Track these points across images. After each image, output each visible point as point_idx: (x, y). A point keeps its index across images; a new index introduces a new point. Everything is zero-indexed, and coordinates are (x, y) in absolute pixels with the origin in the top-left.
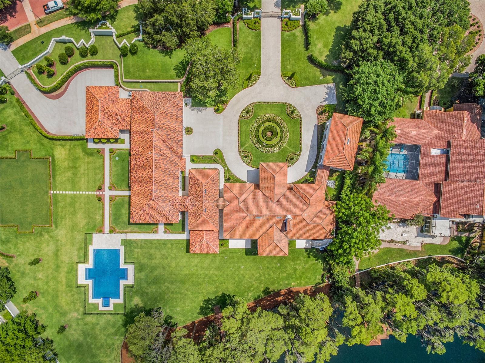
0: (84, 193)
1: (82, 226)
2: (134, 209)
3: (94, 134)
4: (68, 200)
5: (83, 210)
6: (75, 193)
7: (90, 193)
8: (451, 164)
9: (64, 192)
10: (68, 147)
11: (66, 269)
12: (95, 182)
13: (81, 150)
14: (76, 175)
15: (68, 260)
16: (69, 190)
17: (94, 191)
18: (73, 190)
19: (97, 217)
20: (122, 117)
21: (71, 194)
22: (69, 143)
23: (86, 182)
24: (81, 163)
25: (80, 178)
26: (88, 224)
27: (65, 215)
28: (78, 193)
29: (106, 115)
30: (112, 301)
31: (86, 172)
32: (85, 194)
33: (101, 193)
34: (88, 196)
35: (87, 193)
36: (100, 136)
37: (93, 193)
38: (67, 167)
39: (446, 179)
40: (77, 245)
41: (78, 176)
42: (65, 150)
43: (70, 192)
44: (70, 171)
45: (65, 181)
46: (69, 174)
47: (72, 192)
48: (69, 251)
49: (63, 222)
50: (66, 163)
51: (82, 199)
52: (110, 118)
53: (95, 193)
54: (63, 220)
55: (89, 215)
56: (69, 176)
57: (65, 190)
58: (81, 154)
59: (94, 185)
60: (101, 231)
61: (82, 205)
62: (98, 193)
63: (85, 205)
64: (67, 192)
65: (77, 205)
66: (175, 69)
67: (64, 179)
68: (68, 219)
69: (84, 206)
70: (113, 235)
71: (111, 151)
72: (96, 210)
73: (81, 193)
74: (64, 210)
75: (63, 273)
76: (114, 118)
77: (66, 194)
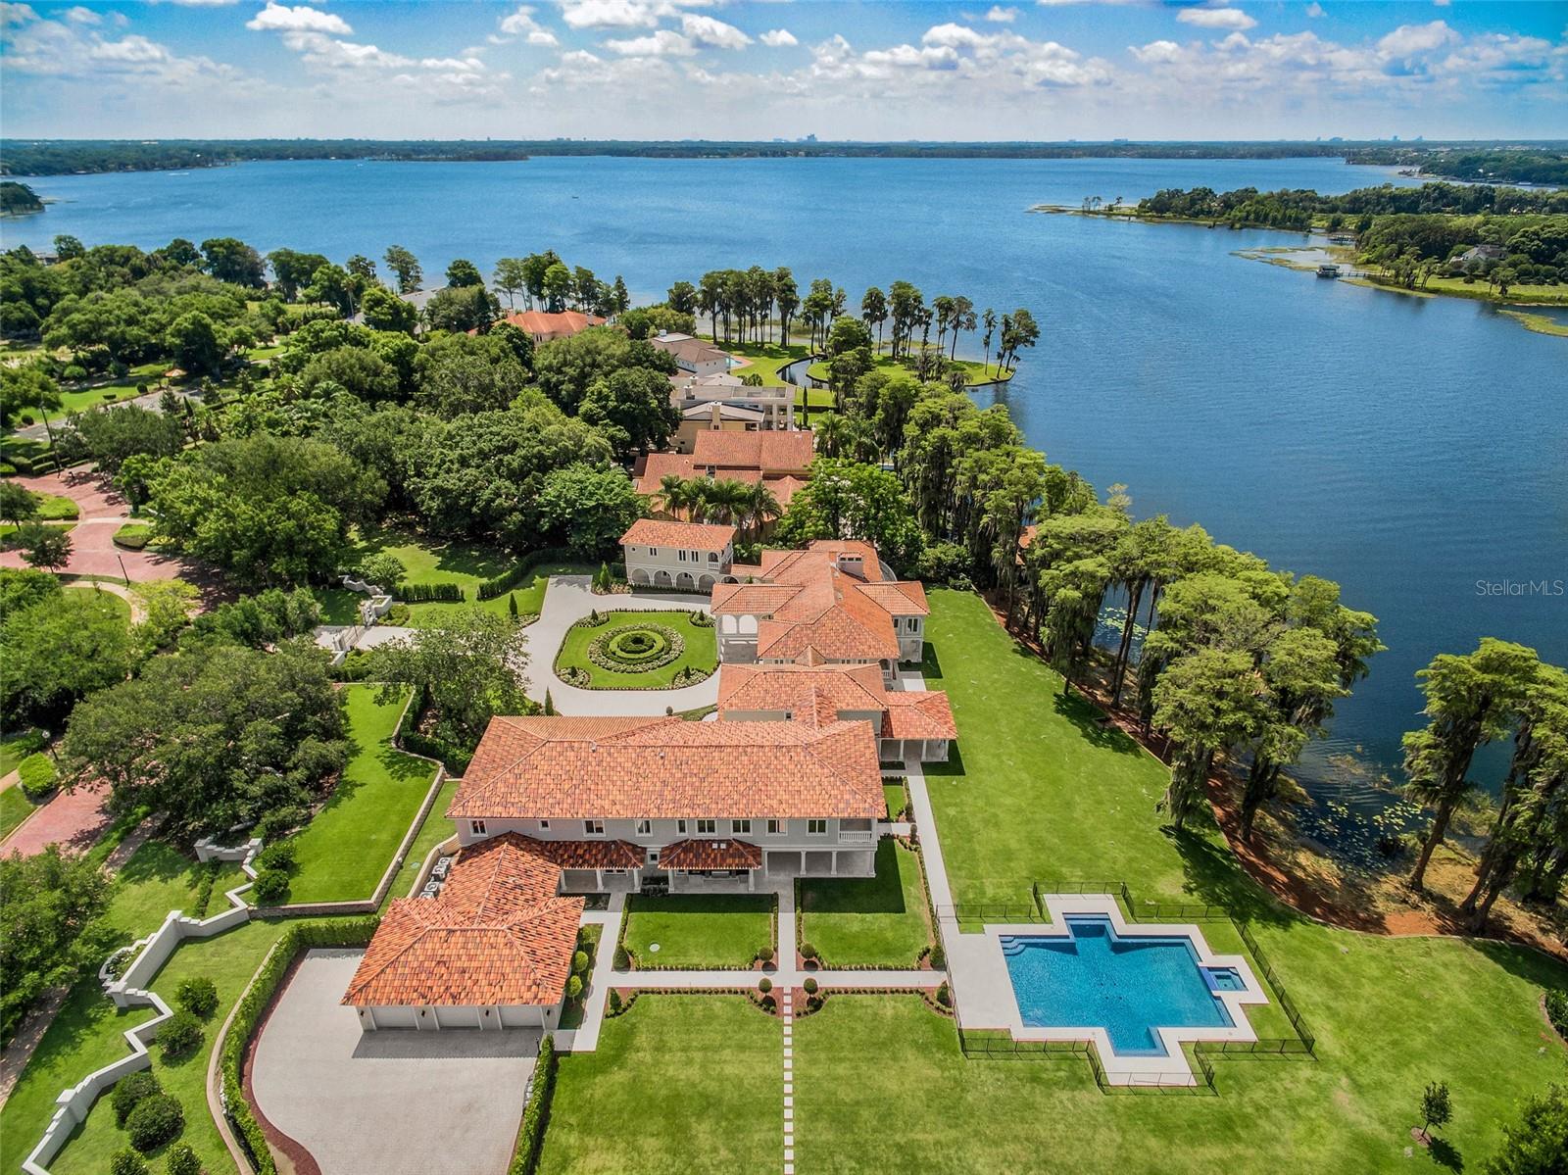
0: (788, 1064)
1: (937, 1073)
2: (841, 806)
3: (553, 968)
4: (825, 1135)
5: (864, 1067)
6: (788, 1101)
7: (788, 1041)
8: (733, 464)
9: (789, 1155)
10: (573, 1139)
11: (1153, 1143)
12: (742, 1023)
13: (599, 1079)
14: (707, 1097)
15: (1103, 1131)
16: (779, 1128)
17: (780, 1026)
18: (780, 1113)
19: (889, 1012)
20: (514, 872)
21: (796, 1119)
22: (552, 1133)
23: (742, 1056)
24: (655, 1078)
25: (721, 1079)
26: (923, 1048)
27: (899, 1147)
28: (788, 1088)
29: (493, 915)
30: (1208, 958)
31: (698, 1056)
32: (795, 1060)
33: (787, 999)
34: (805, 1047)
35: (788, 1052)
36: (564, 950)
37: (788, 1030)
38: (668, 1140)
39: (757, 468)
40: (1025, 1092)
41: (712, 1087)
42: (585, 1151)
43: (788, 1127)
44: (689, 1127)
45: (734, 1151)
46: (703, 1132)
47: (788, 1114)
48: (1060, 1127)
49: (934, 1157)
50: (649, 1144)
51: (816, 1072)
52: (507, 907)
53: (788, 1020)
54: (920, 1155)
55: (884, 1043)
56: (713, 1132)
57: (777, 1147)
58: (619, 1076)
59: (754, 1026)
60: (944, 998)
61: (841, 1070)
62: (788, 1010)
63: (841, 1060)
64: (789, 1140)
65: (846, 1094)
66: (401, 778)
67: (724, 1153)
68: (912, 1136)
69: (847, 1064)
70: (950, 956)
71: (623, 961)
72: (860, 1019)
73: (788, 1076)
74: (873, 1154)
75: (1178, 1155)
76: (511, 898)
77: (797, 1143)
